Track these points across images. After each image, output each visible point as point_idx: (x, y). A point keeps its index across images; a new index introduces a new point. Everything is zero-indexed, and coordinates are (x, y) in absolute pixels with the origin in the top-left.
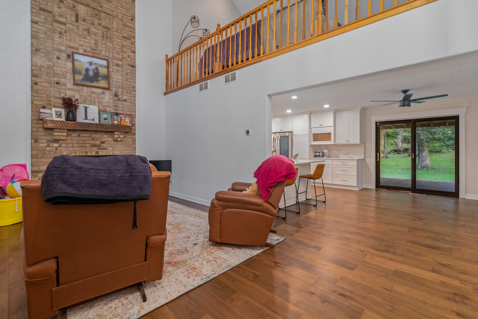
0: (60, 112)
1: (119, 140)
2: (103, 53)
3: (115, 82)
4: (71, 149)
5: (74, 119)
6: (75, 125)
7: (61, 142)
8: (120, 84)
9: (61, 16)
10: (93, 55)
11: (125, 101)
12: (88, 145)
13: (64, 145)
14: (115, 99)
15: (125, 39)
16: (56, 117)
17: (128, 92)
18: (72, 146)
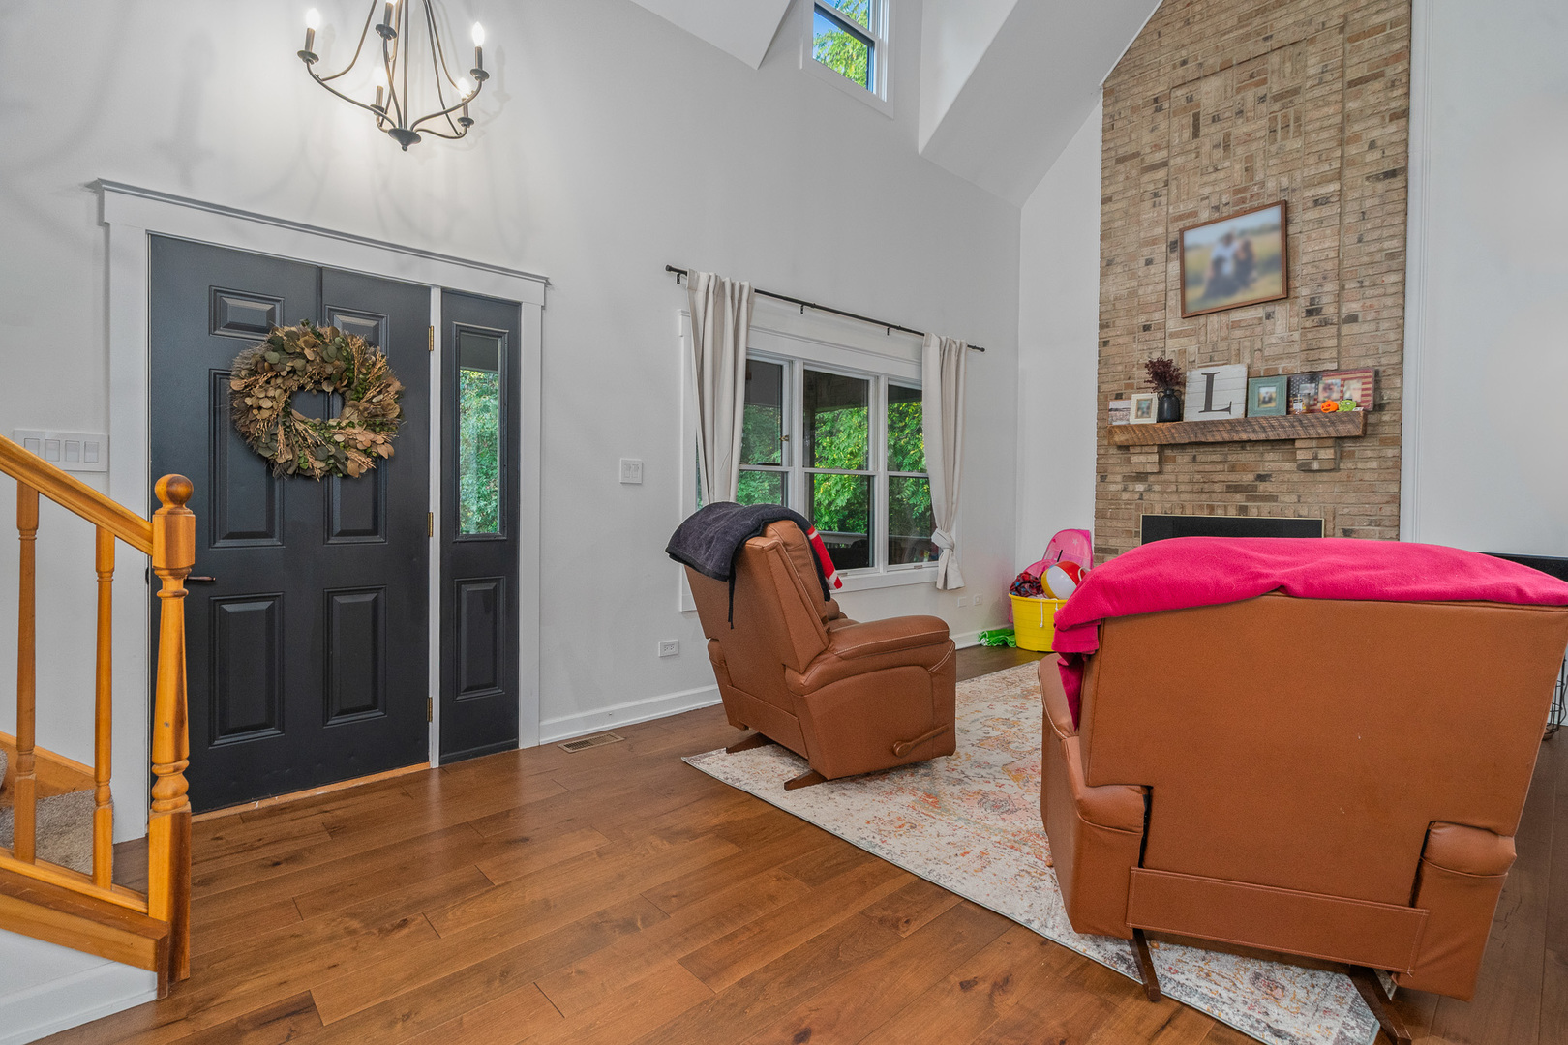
0: (1149, 402)
1: (1316, 466)
2: (1271, 185)
3: (1309, 266)
4: (1174, 498)
5: (1177, 416)
6: (1173, 430)
7: (1151, 478)
8: (1329, 266)
9: (1157, 147)
10: (1238, 208)
11: (1353, 319)
12: (1217, 487)
13: (1157, 487)
14: (1308, 323)
15: (1358, 87)
16: (1137, 417)
17: (1366, 283)
18: (1177, 490)
